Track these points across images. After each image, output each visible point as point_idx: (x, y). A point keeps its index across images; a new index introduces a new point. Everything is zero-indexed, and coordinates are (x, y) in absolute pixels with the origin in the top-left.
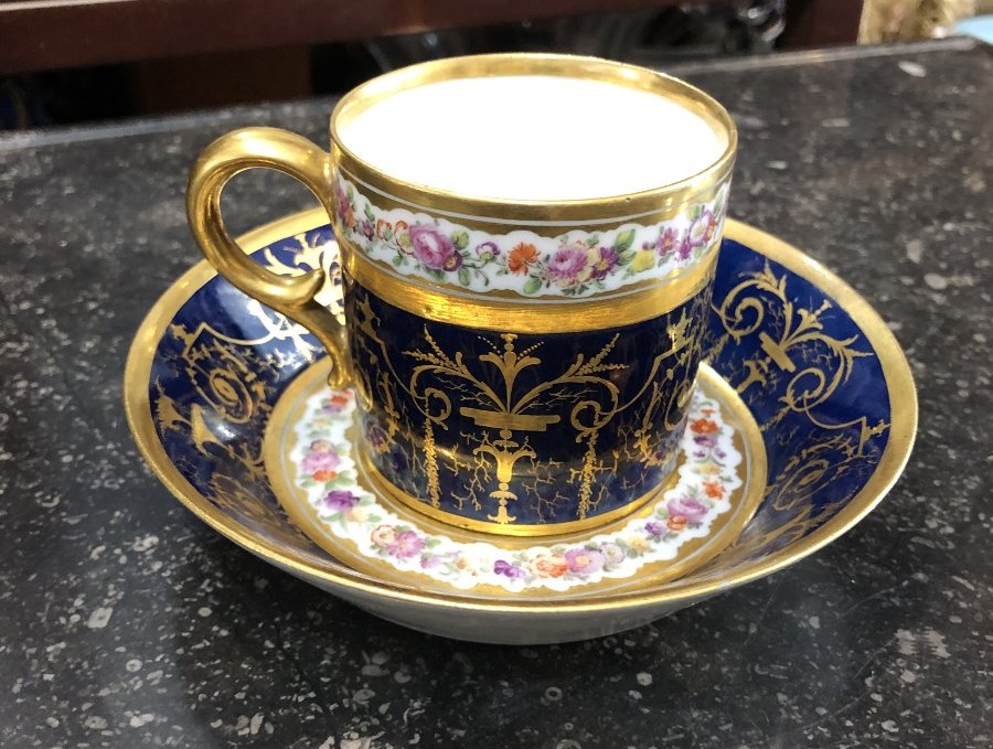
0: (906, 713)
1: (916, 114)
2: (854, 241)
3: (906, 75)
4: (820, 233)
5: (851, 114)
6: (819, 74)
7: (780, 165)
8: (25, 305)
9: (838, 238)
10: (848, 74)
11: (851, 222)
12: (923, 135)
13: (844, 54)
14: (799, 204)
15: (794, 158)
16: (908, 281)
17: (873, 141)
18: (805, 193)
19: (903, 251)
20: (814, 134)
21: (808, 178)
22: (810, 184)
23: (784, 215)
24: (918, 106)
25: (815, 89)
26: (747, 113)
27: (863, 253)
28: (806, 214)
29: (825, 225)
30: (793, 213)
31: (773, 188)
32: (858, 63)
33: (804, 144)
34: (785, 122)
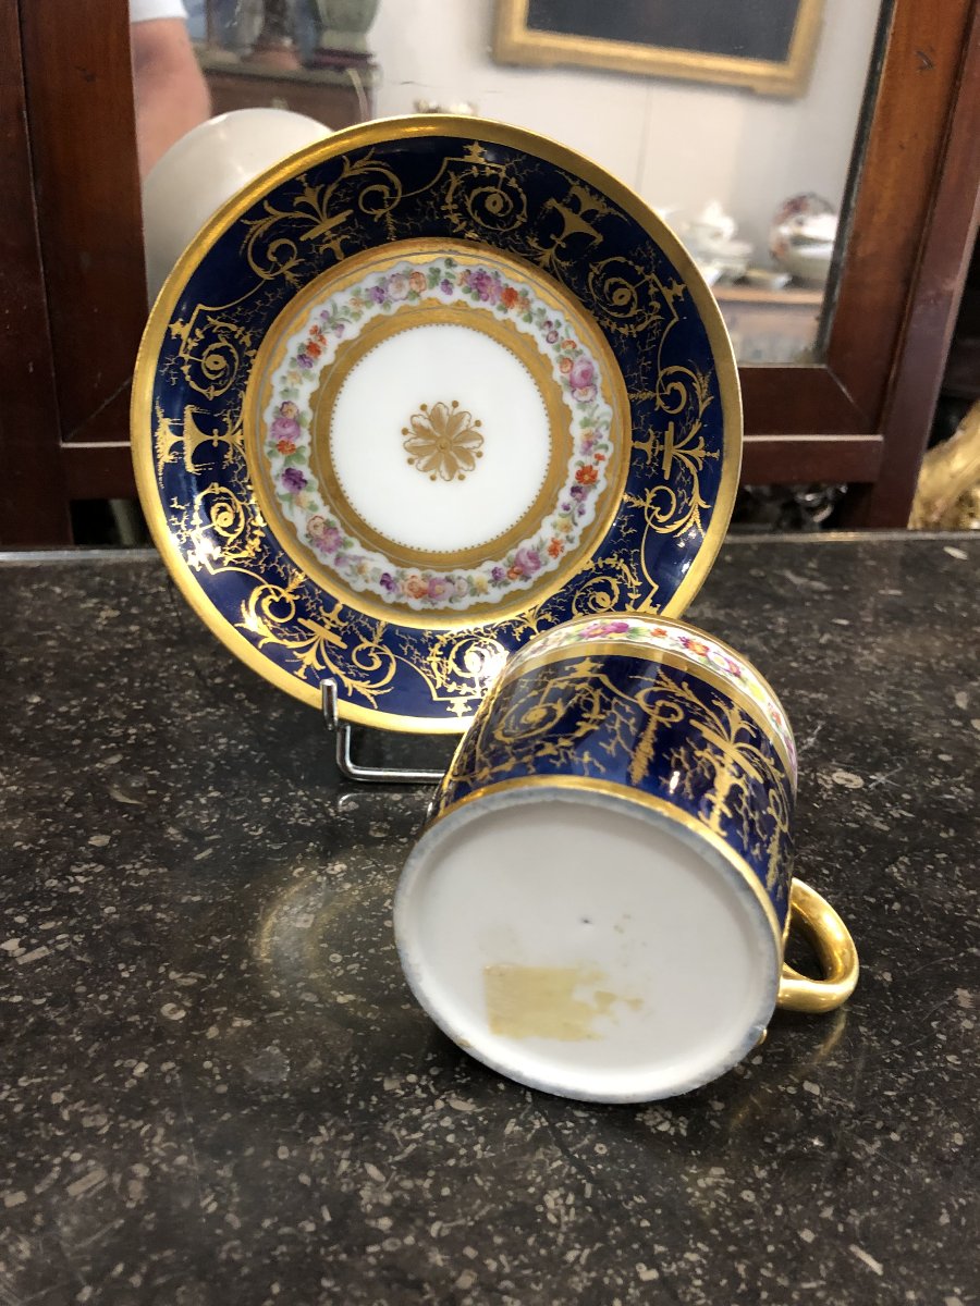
0: (967, 1051)
1: (960, 590)
2: (909, 687)
3: (951, 558)
4: (880, 679)
5: (903, 586)
6: (873, 550)
7: (844, 622)
8: (218, 680)
9: (897, 685)
10: (900, 553)
11: (907, 672)
12: (965, 608)
13: (896, 536)
14: (861, 655)
15: (854, 618)
16: (956, 723)
17: (924, 608)
18: (866, 646)
19: (952, 699)
20: (872, 599)
21: (869, 634)
22: (871, 639)
23: (849, 661)
24: (961, 583)
25: (871, 563)
26: (812, 578)
27: (918, 697)
28: (867, 663)
29: (884, 673)
30: (857, 661)
31: (839, 640)
32: (907, 544)
33: (863, 608)
34: (846, 588)
